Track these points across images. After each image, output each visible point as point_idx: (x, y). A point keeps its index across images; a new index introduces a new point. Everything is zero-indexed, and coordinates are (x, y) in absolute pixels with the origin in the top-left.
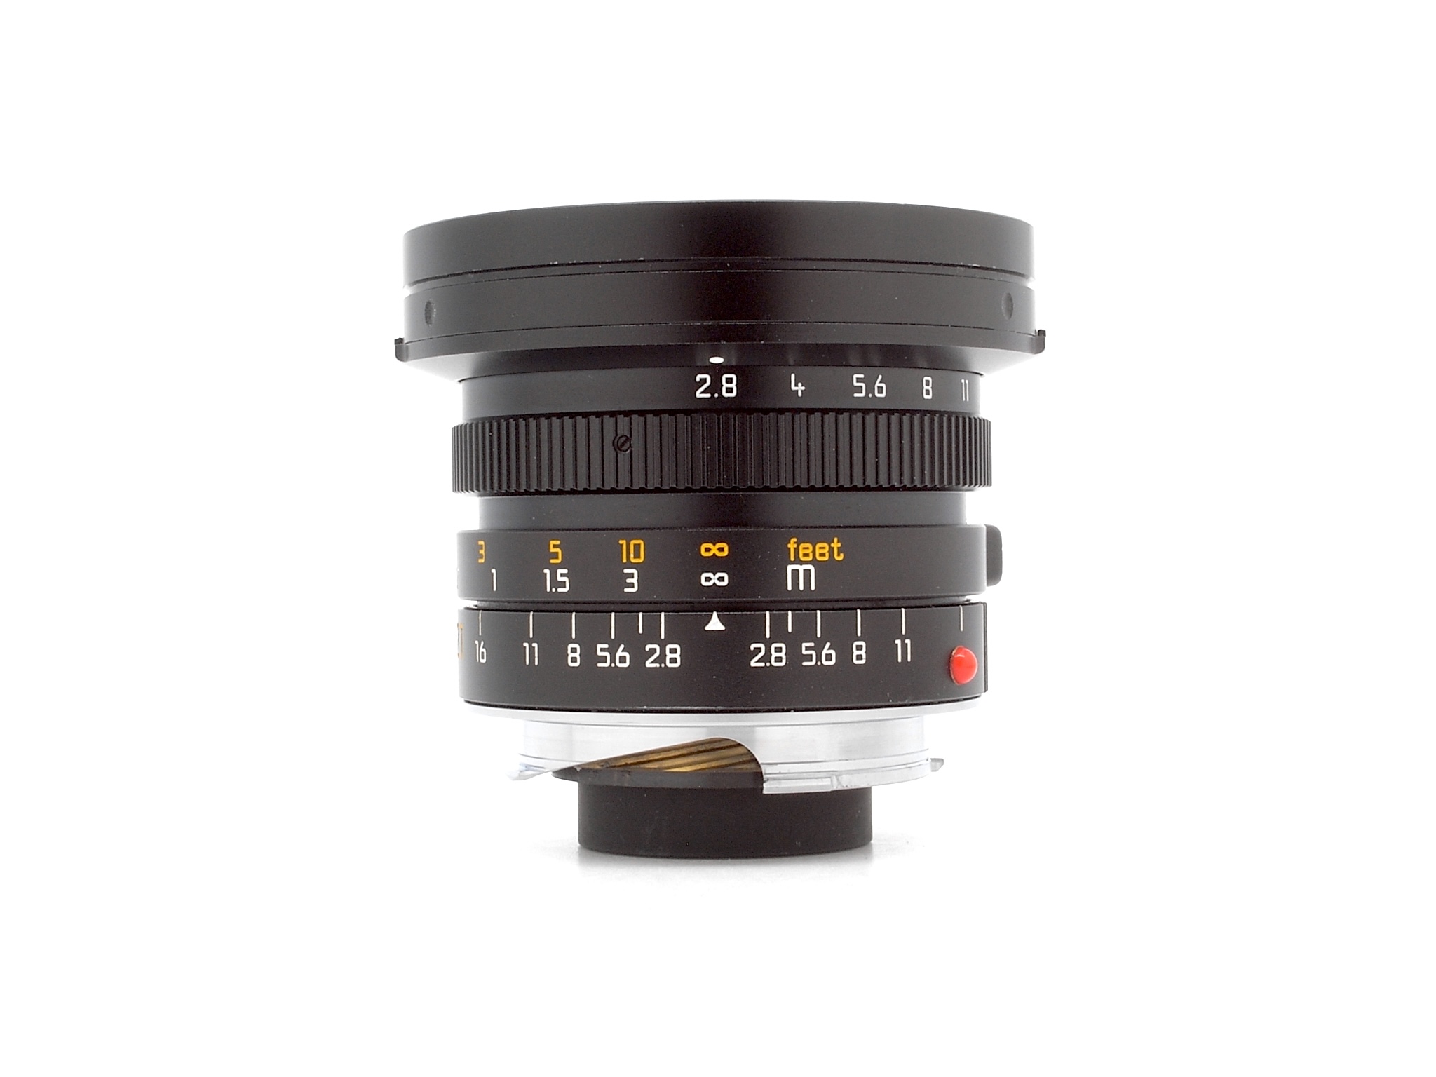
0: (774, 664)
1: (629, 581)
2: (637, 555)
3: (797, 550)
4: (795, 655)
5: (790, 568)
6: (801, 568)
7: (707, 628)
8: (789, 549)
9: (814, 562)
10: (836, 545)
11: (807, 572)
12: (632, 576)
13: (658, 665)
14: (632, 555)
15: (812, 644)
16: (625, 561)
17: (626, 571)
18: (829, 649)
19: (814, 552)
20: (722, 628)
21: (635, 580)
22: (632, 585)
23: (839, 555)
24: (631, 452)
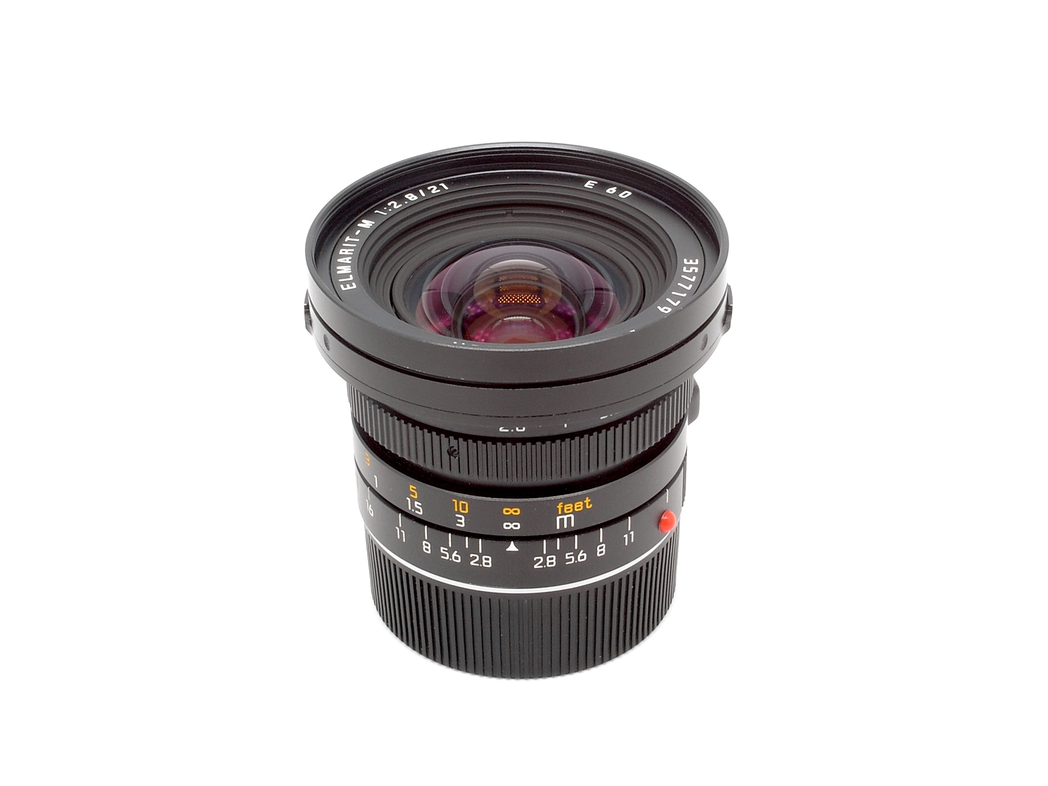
0: (548, 565)
1: (459, 521)
2: (464, 509)
3: (563, 509)
4: (561, 560)
5: (558, 518)
6: (565, 517)
7: (508, 550)
8: (558, 508)
9: (574, 512)
10: (587, 501)
11: (569, 519)
12: (461, 519)
13: (478, 565)
14: (461, 508)
15: (572, 553)
16: (456, 510)
17: (457, 515)
18: (583, 553)
19: (573, 508)
20: (517, 550)
21: (463, 521)
22: (461, 523)
23: (589, 505)
24: (459, 458)
